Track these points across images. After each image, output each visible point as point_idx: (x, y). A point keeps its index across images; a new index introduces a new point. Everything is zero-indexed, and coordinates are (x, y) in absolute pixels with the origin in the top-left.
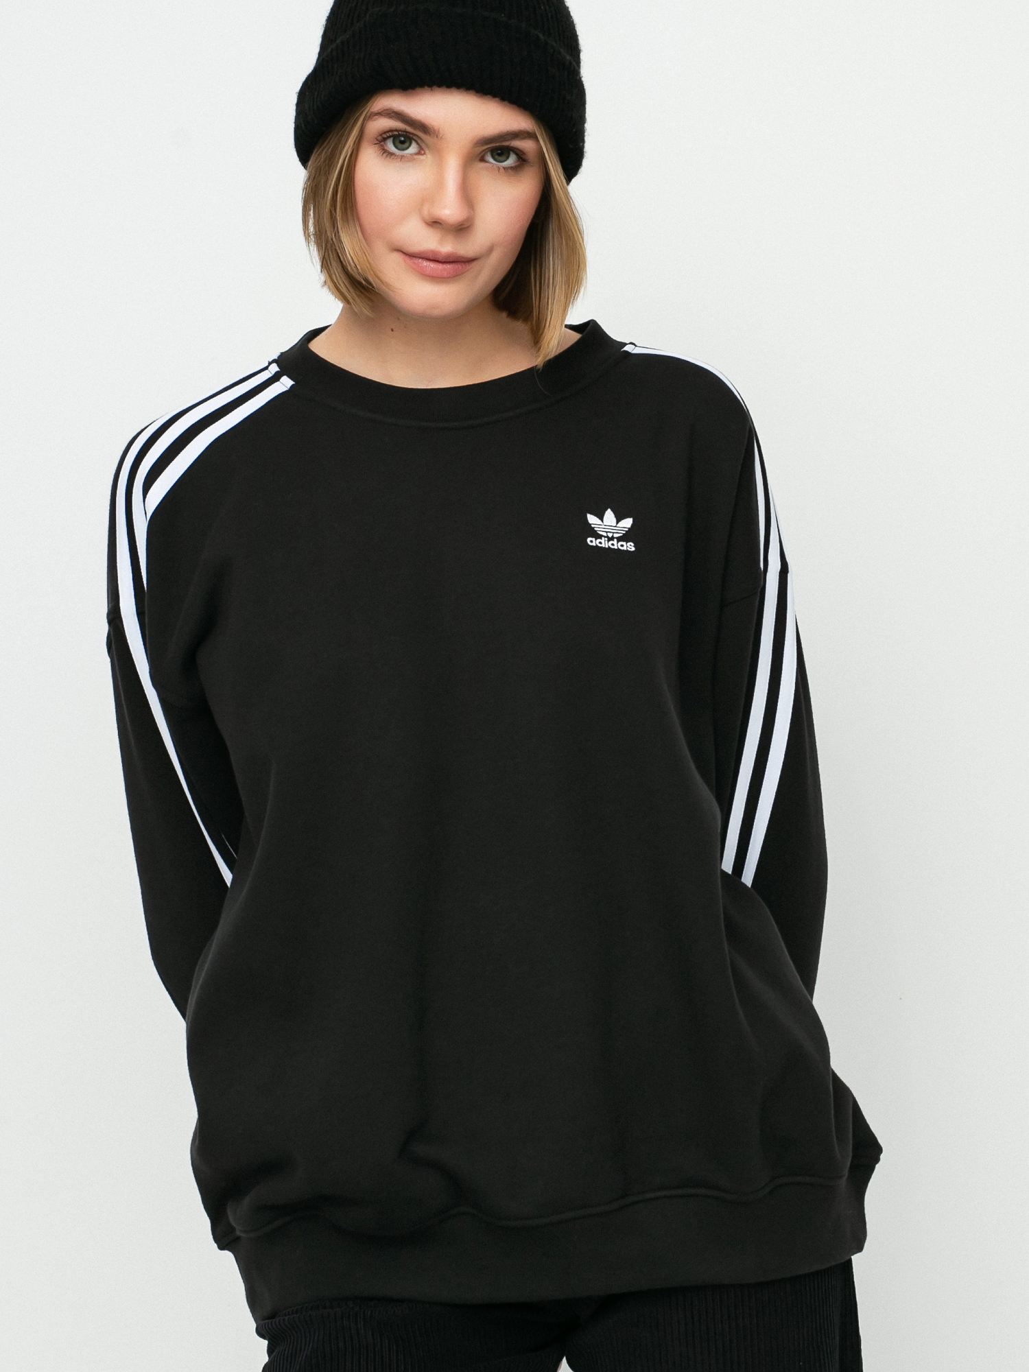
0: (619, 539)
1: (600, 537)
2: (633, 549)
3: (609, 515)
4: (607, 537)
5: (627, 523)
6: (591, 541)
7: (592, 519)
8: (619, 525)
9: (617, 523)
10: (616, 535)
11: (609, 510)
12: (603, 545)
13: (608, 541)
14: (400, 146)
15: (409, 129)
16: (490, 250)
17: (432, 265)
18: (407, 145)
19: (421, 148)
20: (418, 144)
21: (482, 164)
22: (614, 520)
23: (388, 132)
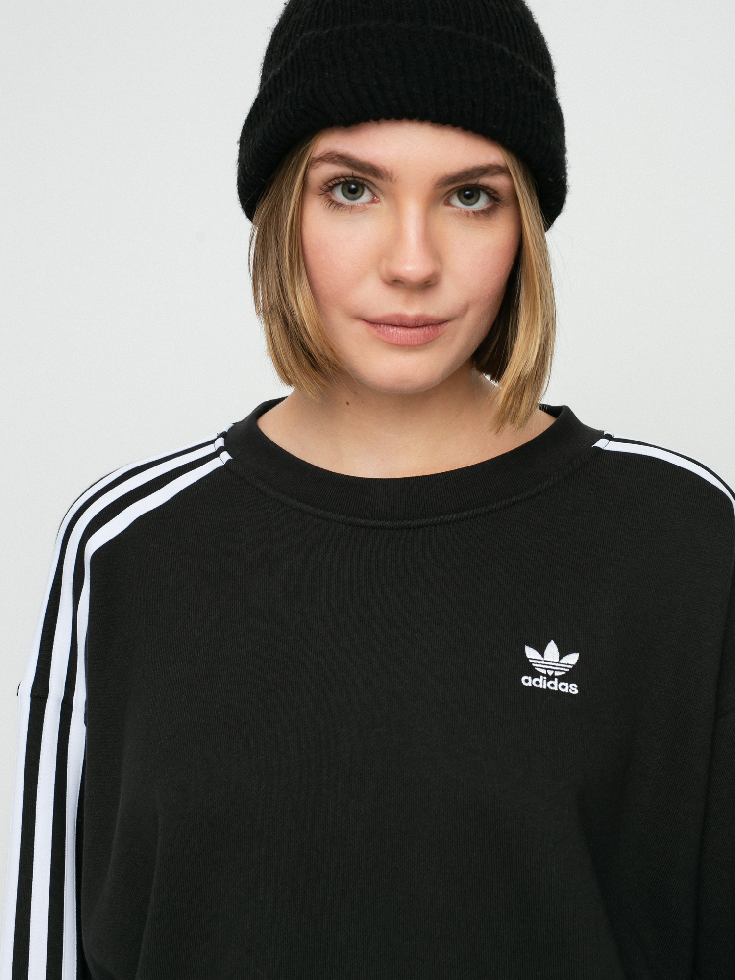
0: (561, 679)
1: (537, 675)
2: (576, 692)
3: (552, 650)
4: (547, 675)
5: (572, 659)
6: (527, 681)
7: (531, 653)
8: (561, 662)
9: (560, 658)
10: (557, 674)
11: (552, 642)
12: (541, 686)
13: (548, 681)
14: (350, 195)
15: (357, 173)
16: (465, 309)
17: (401, 332)
18: (358, 194)
19: (374, 195)
20: (370, 190)
21: (449, 209)
22: (557, 654)
23: (333, 179)
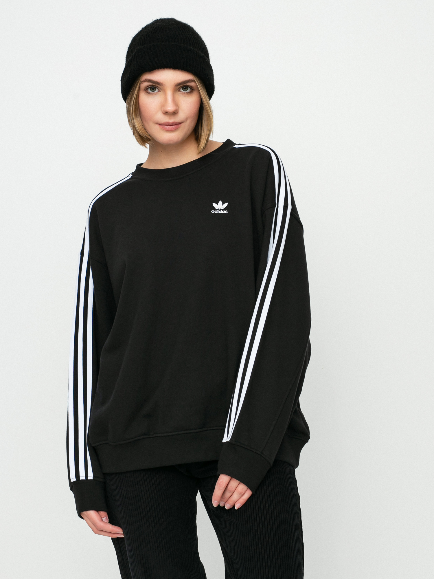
0: (223, 210)
1: (216, 210)
2: (227, 212)
3: (220, 203)
4: (219, 210)
5: (226, 204)
6: (213, 212)
7: (214, 205)
9: (223, 205)
10: (222, 209)
11: (220, 201)
12: (217, 212)
13: (219, 211)
14: (152, 90)
15: (154, 84)
16: (187, 119)
17: (169, 127)
18: (154, 90)
19: (159, 90)
20: (158, 89)
21: (180, 92)
22: (222, 204)
23: (148, 86)
